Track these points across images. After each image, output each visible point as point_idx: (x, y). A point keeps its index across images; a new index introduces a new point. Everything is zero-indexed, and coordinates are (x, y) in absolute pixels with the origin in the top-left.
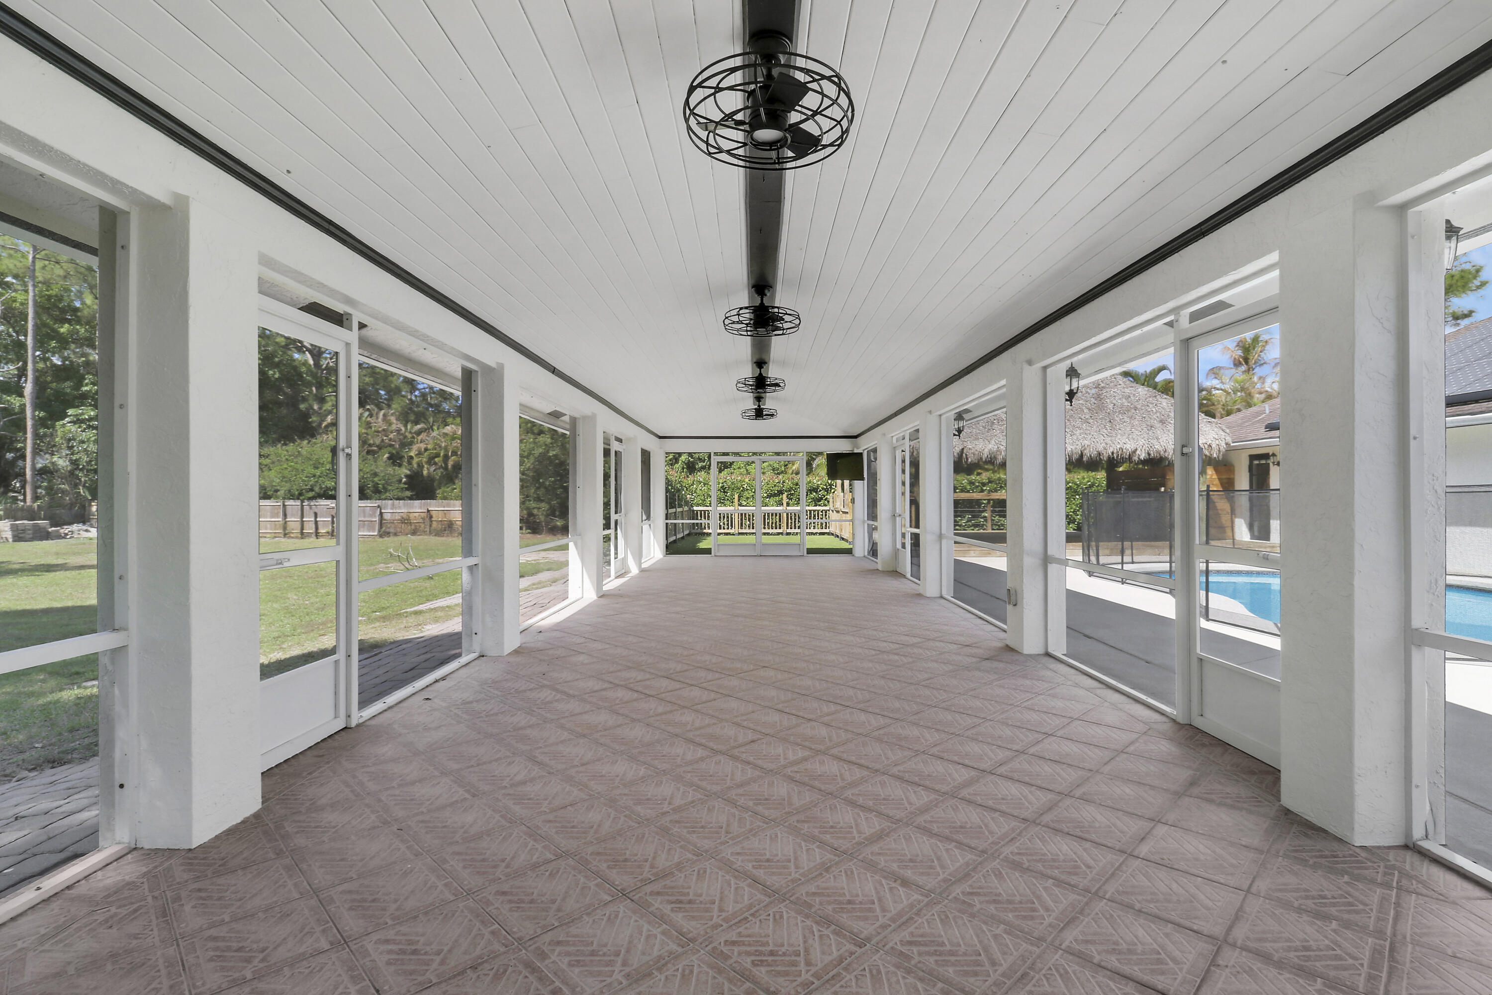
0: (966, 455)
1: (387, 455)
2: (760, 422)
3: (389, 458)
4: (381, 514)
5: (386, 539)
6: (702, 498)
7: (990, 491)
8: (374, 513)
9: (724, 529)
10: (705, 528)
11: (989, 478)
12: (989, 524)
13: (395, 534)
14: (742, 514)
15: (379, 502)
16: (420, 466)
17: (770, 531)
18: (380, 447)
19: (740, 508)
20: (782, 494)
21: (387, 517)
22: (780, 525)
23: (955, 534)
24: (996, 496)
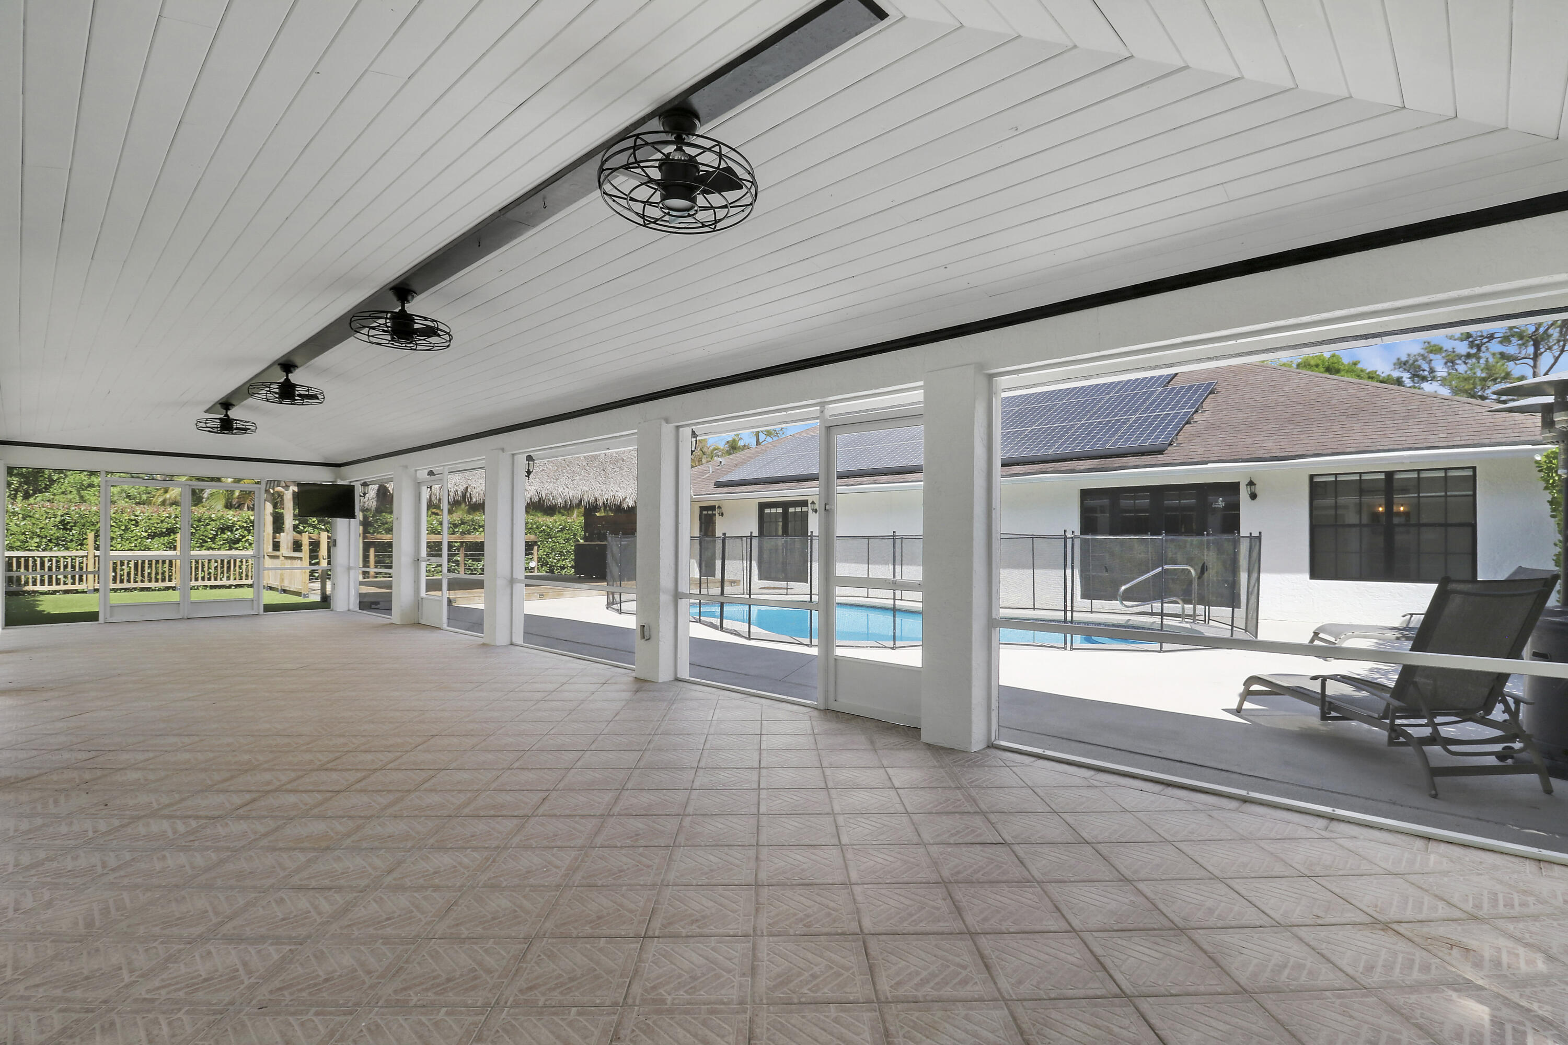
0: (470, 494)
2: (227, 437)
7: (463, 533)
9: (65, 584)
10: (27, 583)
11: (461, 519)
12: (462, 569)
17: (153, 585)
20: (175, 533)
22: (170, 576)
23: (527, 577)
24: (470, 538)
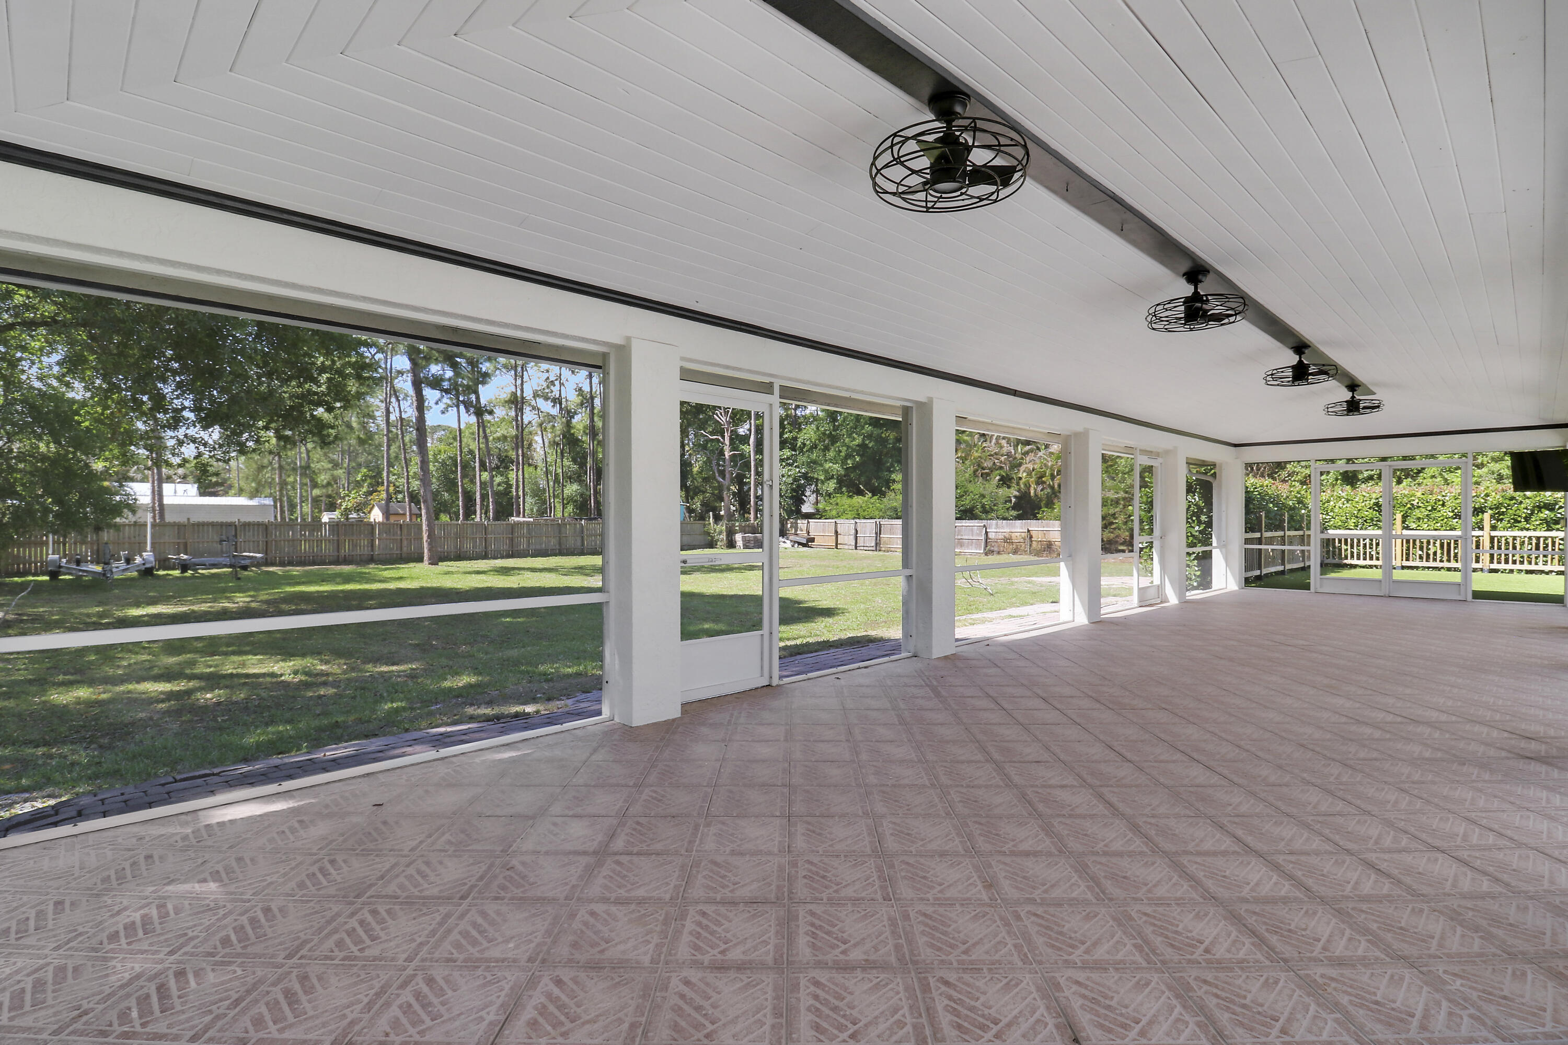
1: (998, 478)
3: (999, 480)
4: (987, 533)
5: (990, 557)
6: (1344, 518)
8: (981, 532)
10: (1346, 558)
13: (999, 553)
14: (1408, 541)
15: (984, 522)
16: (1028, 486)
18: (992, 470)
19: (1405, 532)
20: (1483, 512)
21: (991, 535)
